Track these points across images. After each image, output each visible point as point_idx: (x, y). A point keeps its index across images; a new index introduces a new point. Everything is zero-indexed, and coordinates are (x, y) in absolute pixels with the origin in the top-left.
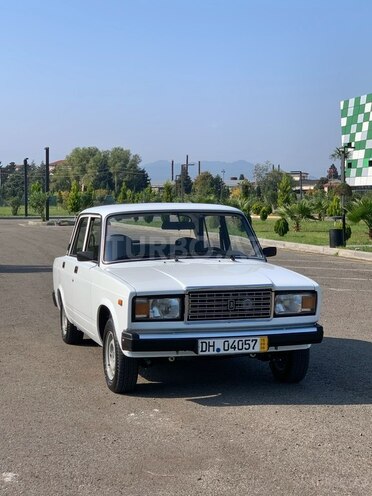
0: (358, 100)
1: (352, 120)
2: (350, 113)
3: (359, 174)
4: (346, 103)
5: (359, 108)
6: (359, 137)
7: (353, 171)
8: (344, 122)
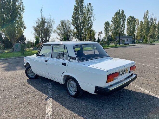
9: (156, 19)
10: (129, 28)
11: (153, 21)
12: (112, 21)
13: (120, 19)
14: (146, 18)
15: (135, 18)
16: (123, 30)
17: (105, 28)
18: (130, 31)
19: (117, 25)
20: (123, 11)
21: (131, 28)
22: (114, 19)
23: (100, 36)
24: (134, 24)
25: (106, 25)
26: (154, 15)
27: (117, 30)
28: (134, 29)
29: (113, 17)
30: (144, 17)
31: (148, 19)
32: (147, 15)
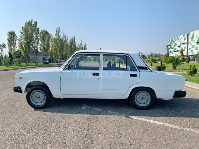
0: (172, 39)
1: (171, 43)
2: (171, 42)
3: (172, 54)
4: (170, 40)
5: (172, 41)
6: (172, 46)
7: (171, 53)
8: (169, 43)
9: (67, 38)
10: (42, 44)
11: (65, 39)
12: (22, 32)
13: (32, 31)
14: (58, 35)
15: (49, 34)
16: (37, 46)
17: (8, 39)
18: (44, 48)
19: (29, 39)
20: (36, 23)
21: (44, 44)
22: (24, 30)
23: (2, 51)
24: (48, 40)
25: (10, 36)
26: (65, 33)
27: (29, 45)
28: (48, 45)
29: (23, 28)
30: (56, 33)
31: (60, 37)
32: (59, 32)
